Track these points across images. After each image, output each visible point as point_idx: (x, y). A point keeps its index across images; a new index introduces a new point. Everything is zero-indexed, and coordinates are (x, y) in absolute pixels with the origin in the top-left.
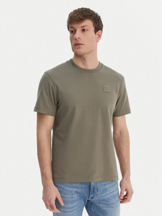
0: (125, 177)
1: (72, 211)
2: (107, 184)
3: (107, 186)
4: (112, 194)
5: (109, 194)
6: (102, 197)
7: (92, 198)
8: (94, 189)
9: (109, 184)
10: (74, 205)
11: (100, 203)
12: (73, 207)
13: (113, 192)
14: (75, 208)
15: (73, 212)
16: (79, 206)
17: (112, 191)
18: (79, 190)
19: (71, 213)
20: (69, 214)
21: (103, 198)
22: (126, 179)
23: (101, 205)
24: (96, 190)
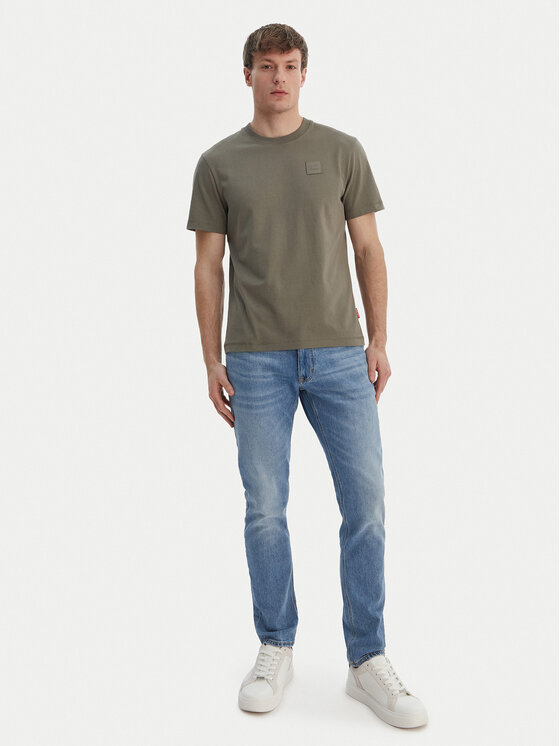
0: (373, 342)
1: (264, 407)
2: (335, 352)
3: (336, 356)
4: (349, 372)
5: (341, 371)
6: (324, 375)
7: (305, 378)
8: (305, 358)
9: (339, 351)
10: (268, 393)
11: (324, 392)
12: (265, 398)
13: (351, 368)
14: (270, 401)
15: (266, 410)
16: (281, 400)
17: (346, 366)
18: (276, 362)
19: (263, 411)
20: (257, 412)
21: (328, 377)
22: (376, 346)
23: (328, 396)
24: (309, 361)
